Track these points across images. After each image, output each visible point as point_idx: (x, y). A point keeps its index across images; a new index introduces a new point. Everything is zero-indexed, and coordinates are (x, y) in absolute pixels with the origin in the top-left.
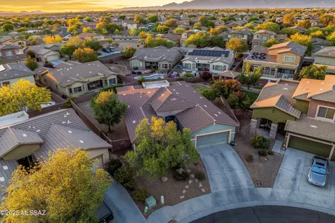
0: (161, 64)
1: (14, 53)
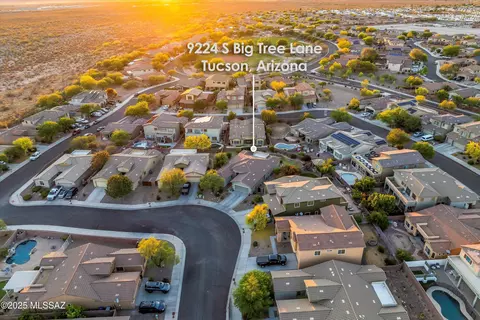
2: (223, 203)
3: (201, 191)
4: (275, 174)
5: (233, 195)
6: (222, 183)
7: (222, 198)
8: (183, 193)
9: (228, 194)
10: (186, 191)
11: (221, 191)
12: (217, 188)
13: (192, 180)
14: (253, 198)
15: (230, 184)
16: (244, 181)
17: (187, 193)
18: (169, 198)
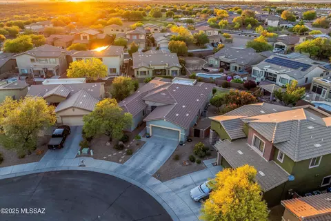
0: (232, 66)
1: (138, 37)
2: (132, 163)
3: (89, 141)
4: (216, 106)
5: (149, 145)
6: (127, 122)
7: (130, 153)
8: (51, 147)
9: (140, 145)
10: (57, 141)
11: (126, 139)
12: (117, 134)
13: (72, 122)
14: (188, 150)
15: (142, 125)
16: (171, 118)
17: (59, 147)
18: (22, 158)
